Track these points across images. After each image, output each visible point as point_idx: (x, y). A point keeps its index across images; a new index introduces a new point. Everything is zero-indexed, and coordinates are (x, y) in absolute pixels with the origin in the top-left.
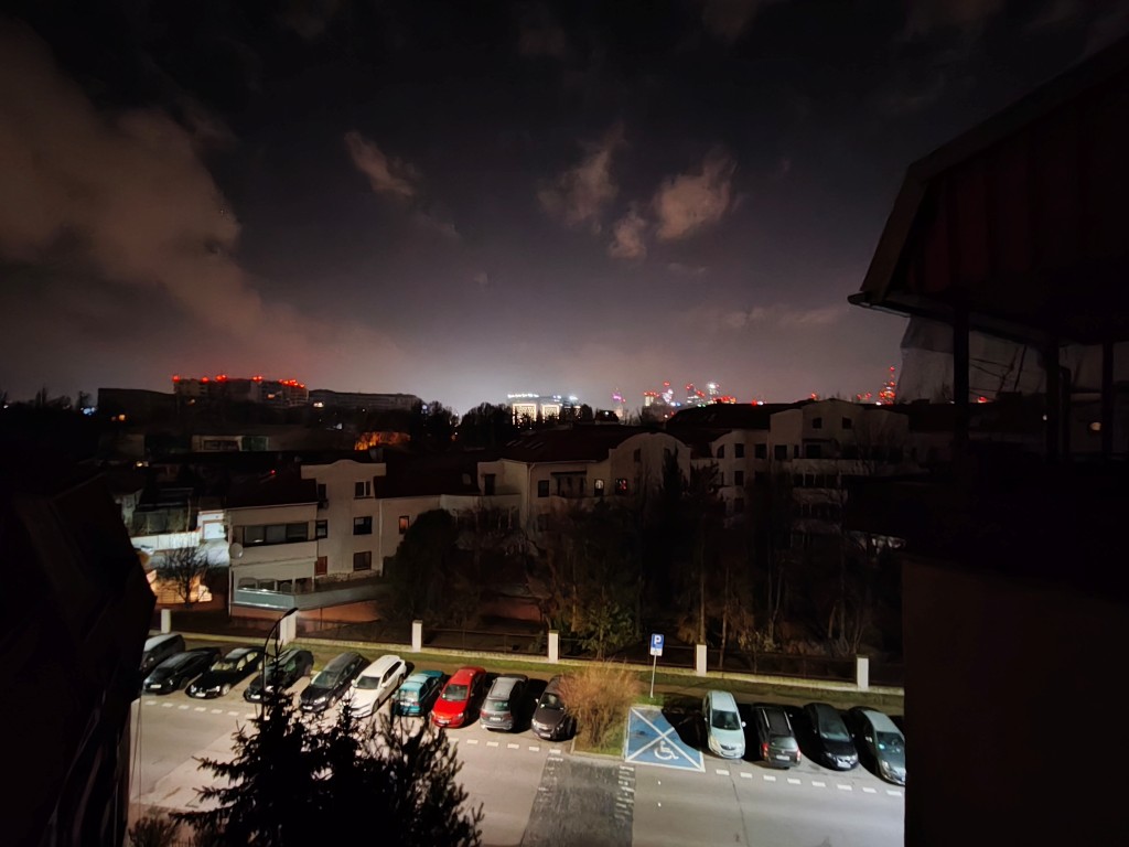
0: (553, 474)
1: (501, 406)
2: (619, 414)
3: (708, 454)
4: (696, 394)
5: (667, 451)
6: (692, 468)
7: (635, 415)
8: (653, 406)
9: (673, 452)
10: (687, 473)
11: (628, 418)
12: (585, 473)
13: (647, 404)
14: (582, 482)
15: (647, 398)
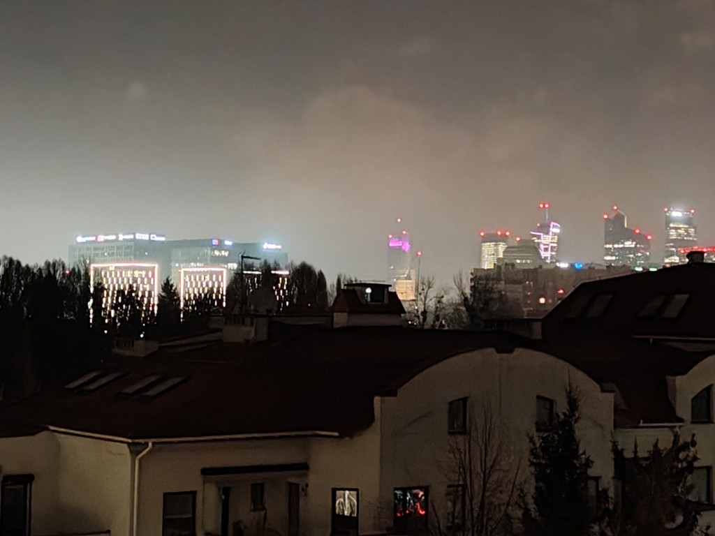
0: (205, 472)
1: (51, 267)
2: (405, 291)
3: (666, 413)
4: (629, 235)
5: (546, 403)
6: (618, 454)
7: (453, 296)
8: (503, 271)
9: (562, 407)
10: (603, 469)
11: (432, 304)
12: (304, 467)
13: (488, 264)
14: (295, 493)
15: (488, 248)
